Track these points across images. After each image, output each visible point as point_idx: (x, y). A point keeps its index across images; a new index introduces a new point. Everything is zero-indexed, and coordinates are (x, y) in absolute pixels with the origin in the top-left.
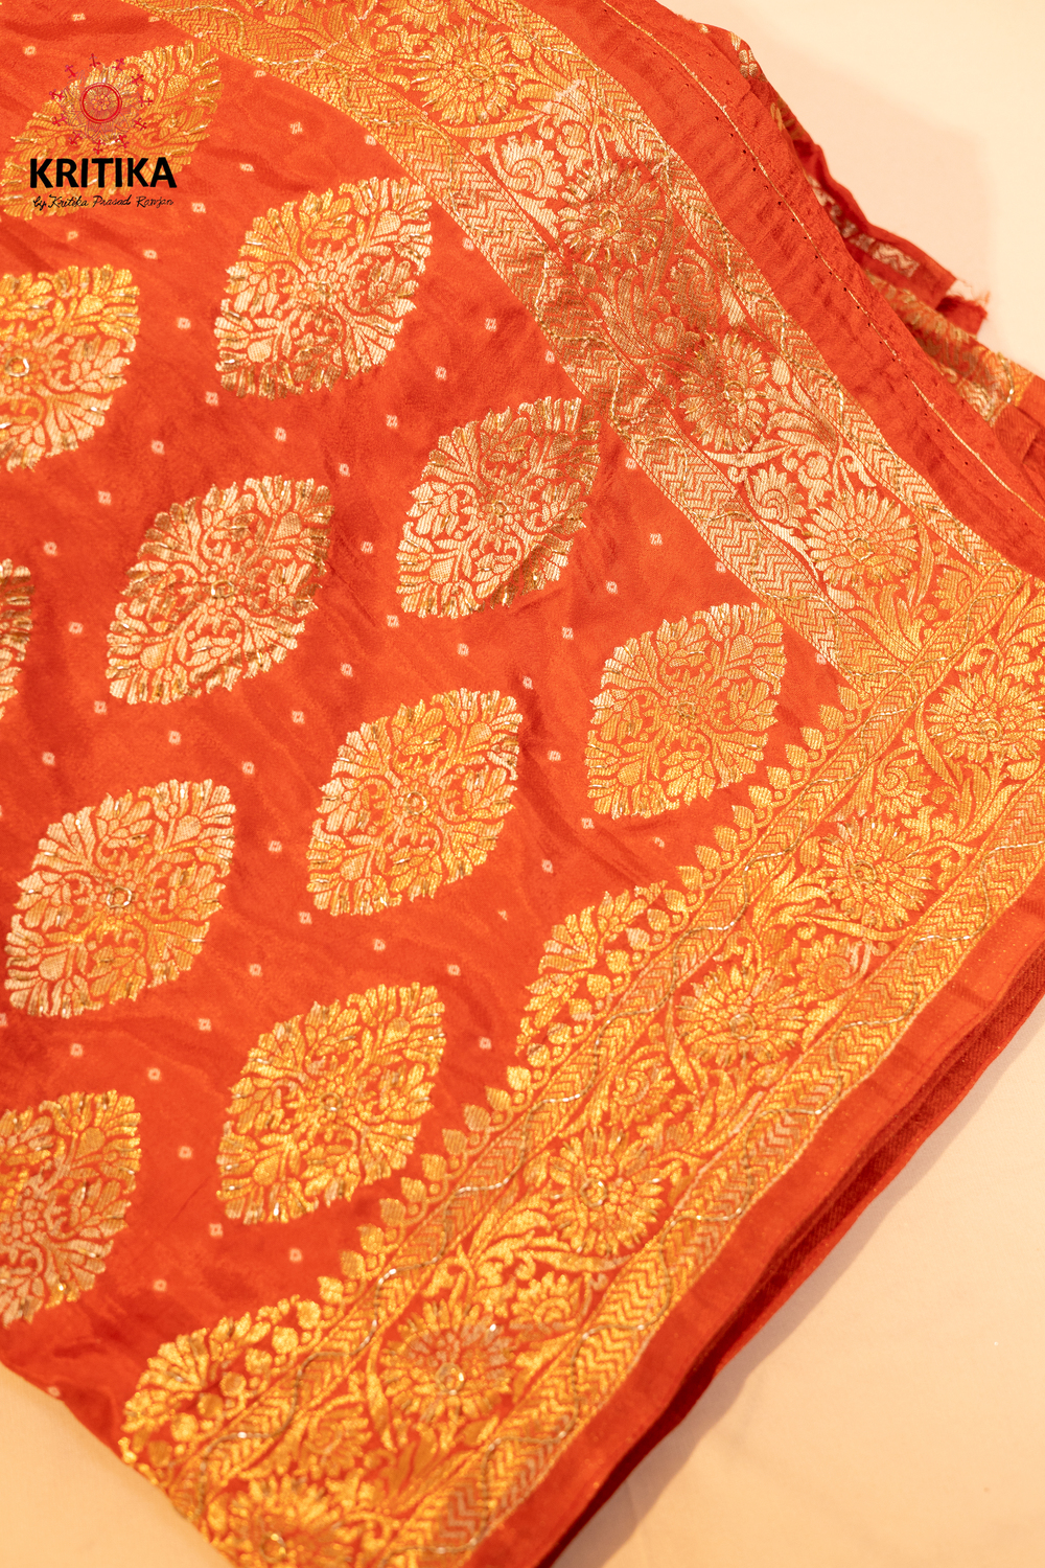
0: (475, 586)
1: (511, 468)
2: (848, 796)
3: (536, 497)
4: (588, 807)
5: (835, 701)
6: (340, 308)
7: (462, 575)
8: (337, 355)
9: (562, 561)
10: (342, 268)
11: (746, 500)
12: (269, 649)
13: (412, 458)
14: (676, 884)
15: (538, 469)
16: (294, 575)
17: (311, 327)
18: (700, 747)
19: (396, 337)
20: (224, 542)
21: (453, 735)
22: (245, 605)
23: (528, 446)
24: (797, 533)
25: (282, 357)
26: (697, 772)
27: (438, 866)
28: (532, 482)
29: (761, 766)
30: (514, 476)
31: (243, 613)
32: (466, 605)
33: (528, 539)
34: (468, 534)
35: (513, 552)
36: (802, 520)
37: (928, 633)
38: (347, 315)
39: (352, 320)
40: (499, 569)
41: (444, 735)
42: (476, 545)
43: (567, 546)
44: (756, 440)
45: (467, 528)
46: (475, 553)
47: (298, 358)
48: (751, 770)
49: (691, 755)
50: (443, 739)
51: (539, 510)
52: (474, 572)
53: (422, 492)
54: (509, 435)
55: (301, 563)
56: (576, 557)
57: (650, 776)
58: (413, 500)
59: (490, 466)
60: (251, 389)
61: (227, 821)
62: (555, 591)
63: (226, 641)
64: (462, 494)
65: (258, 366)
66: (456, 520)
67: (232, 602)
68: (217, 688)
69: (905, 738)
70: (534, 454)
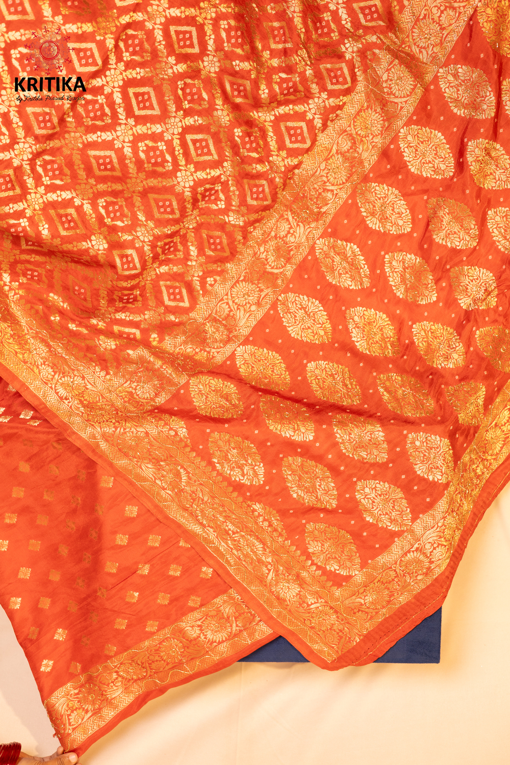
0: (364, 499)
1: (393, 507)
2: (306, 584)
3: (387, 514)
4: (308, 522)
5: (333, 585)
6: (430, 462)
7: (366, 495)
8: (419, 462)
9: (371, 521)
10: (439, 462)
11: (388, 569)
12: (346, 448)
13: (395, 481)
14: (286, 539)
15: (393, 514)
16: (364, 454)
17: (425, 455)
18: (322, 551)
19: (423, 476)
20: (371, 437)
21: (325, 492)
22: (356, 443)
23: (399, 511)
24: (379, 581)
25: (417, 449)
26: (315, 549)
27: (293, 486)
28: (390, 512)
29: (316, 564)
30: (391, 508)
31: (355, 442)
32: (358, 496)
33: (376, 512)
34: (377, 496)
35: (373, 508)
36: (382, 582)
37: (350, 609)
38: (428, 464)
39: (427, 465)
40: (368, 505)
41: (326, 490)
42: (374, 498)
43: (375, 522)
44: (403, 571)
45: (378, 496)
46: (372, 498)
47: (417, 453)
48: (315, 562)
49: (320, 548)
50: (325, 490)
51: (383, 515)
52: (367, 498)
53: (387, 485)
54: (402, 506)
55: (367, 455)
56: (372, 524)
57: (315, 538)
58: (384, 482)
59: (394, 501)
60: (408, 442)
61: (305, 439)
62: (363, 519)
63: (348, 438)
64: (386, 495)
65: (414, 443)
66: (380, 493)
67: (357, 440)
68: (336, 437)
69: (322, 600)
70: (397, 513)
